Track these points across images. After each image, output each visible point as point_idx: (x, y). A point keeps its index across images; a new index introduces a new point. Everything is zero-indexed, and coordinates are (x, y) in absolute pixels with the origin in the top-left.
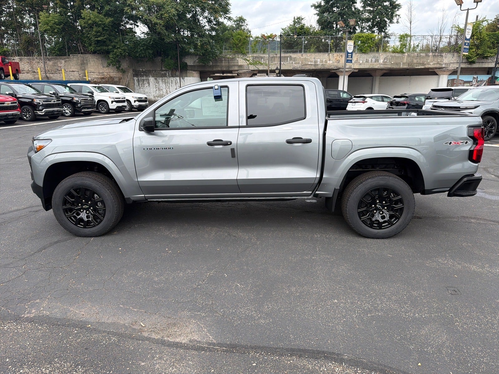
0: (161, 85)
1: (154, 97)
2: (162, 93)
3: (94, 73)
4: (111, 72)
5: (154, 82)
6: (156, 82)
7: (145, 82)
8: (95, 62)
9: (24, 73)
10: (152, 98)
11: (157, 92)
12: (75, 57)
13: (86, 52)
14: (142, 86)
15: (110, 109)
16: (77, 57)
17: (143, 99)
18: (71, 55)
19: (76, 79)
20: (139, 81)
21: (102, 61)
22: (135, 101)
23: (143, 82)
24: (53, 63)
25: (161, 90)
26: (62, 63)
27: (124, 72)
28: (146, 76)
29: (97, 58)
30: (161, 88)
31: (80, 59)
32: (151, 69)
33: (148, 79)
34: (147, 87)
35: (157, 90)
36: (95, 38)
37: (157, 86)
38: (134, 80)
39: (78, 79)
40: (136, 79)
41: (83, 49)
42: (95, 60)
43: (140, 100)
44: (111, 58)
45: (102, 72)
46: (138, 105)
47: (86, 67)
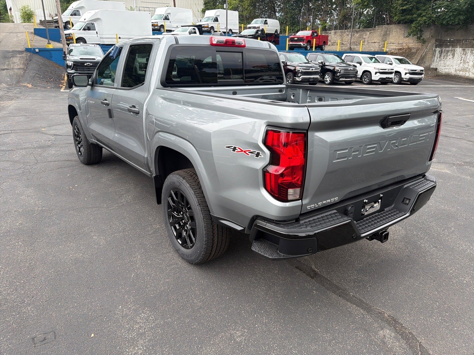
0: (468, 57)
1: (456, 70)
2: (466, 66)
3: (393, 44)
4: (411, 42)
5: (461, 54)
6: (463, 53)
7: (449, 54)
8: (397, 32)
9: (335, 45)
10: (453, 72)
11: (461, 65)
12: (379, 28)
13: (391, 23)
14: (444, 58)
15: (372, 80)
16: (381, 28)
17: (417, 71)
18: (376, 26)
19: (375, 50)
20: (442, 53)
21: (405, 31)
22: (406, 74)
23: (447, 53)
24: (360, 35)
25: (467, 62)
26: (367, 35)
27: (424, 42)
28: (453, 46)
29: (401, 28)
30: (468, 60)
31: (384, 30)
32: (462, 39)
33: (455, 50)
34: (450, 59)
35: (461, 63)
36: (401, 7)
37: (463, 59)
38: (435, 51)
39: (377, 51)
40: (439, 50)
41: (390, 20)
42: (398, 30)
43: (413, 73)
44: (413, 28)
45: (401, 42)
46: (408, 78)
47: (387, 38)
